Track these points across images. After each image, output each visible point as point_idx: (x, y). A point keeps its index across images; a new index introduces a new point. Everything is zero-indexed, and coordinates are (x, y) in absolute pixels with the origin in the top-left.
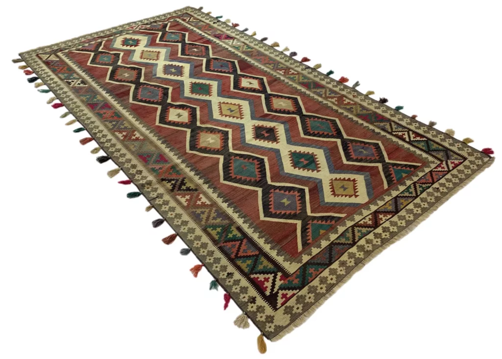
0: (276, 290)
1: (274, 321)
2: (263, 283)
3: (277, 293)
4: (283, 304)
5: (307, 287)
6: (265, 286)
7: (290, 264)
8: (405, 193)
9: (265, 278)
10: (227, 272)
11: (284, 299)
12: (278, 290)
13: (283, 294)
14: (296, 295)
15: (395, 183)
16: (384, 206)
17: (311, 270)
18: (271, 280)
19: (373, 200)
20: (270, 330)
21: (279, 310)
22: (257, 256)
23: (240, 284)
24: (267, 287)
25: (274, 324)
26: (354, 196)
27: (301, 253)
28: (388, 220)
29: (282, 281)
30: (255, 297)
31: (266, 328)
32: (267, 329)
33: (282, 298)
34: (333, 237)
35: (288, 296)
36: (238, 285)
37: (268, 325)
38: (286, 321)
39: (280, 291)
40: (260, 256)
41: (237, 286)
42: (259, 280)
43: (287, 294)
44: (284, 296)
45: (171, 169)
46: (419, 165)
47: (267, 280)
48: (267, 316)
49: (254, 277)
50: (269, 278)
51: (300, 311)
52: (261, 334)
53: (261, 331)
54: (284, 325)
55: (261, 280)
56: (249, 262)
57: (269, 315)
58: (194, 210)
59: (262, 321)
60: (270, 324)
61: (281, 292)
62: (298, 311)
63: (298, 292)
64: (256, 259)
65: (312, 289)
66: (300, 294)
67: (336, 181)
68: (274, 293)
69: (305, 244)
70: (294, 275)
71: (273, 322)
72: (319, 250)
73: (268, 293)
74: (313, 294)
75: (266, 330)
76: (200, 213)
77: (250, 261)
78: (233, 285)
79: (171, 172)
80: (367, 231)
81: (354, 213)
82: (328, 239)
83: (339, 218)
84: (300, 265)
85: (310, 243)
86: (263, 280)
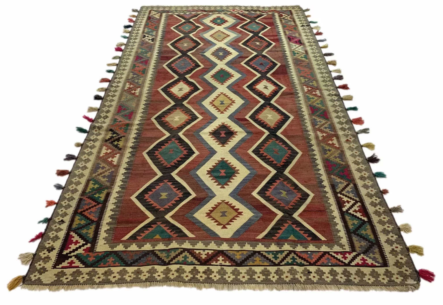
0: (72, 254)
1: (43, 274)
2: (72, 242)
3: (71, 257)
4: (62, 268)
5: (92, 268)
6: (70, 246)
7: (104, 244)
8: (271, 254)
9: (77, 241)
10: (62, 219)
11: (69, 265)
12: (74, 256)
13: (72, 261)
14: (79, 269)
15: (273, 239)
16: (235, 252)
17: (111, 259)
18: (78, 245)
20: (32, 278)
21: (56, 269)
22: (93, 222)
23: (59, 232)
24: (70, 248)
26: (222, 226)
27: (122, 242)
29: (84, 252)
30: (55, 249)
31: (32, 274)
33: (68, 263)
34: (160, 247)
35: (73, 265)
36: (57, 233)
37: (36, 273)
38: (48, 280)
40: (95, 223)
41: (55, 233)
42: (72, 239)
43: (74, 263)
44: (71, 263)
46: (323, 239)
47: (77, 243)
48: (44, 267)
49: (72, 235)
50: (79, 243)
51: (66, 281)
54: (44, 282)
56: (83, 222)
57: (46, 267)
59: (36, 268)
60: (38, 274)
61: (73, 258)
62: (64, 280)
63: (84, 268)
64: (89, 223)
65: (92, 273)
67: (224, 205)
68: (69, 255)
69: (134, 238)
70: (96, 254)
71: (41, 275)
72: (137, 249)
73: (65, 252)
74: (88, 277)
75: (31, 276)
76: (102, 167)
77: (85, 222)
78: (54, 230)
80: (192, 262)
81: (201, 240)
82: (154, 246)
83: (186, 236)
84: (110, 250)
85: (137, 239)
86: (74, 241)
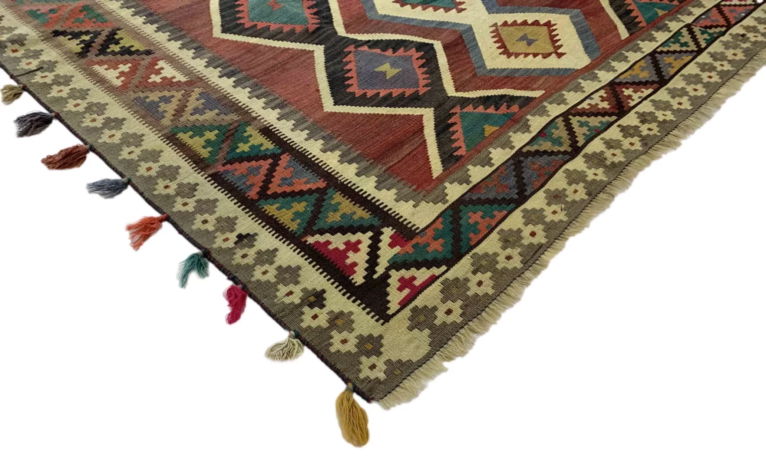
0: (380, 270)
1: (382, 350)
2: (343, 255)
3: (386, 276)
4: (404, 304)
5: (468, 257)
6: (348, 261)
7: (414, 206)
8: (671, 44)
9: (347, 243)
10: (236, 233)
11: (407, 291)
12: (388, 269)
13: (401, 280)
14: (441, 279)
15: (643, 27)
16: (630, 72)
17: (473, 217)
18: (364, 247)
19: (602, 61)
20: (373, 375)
21: (395, 318)
22: (322, 192)
23: (276, 259)
24: (355, 264)
25: (384, 358)
26: (553, 55)
27: (441, 179)
28: (646, 98)
29: (397, 249)
30: (324, 291)
31: (360, 371)
32: (365, 373)
33: (400, 289)
34: (519, 140)
35: (417, 283)
36: (272, 263)
37: (365, 361)
38: (418, 347)
39: (393, 272)
40: (330, 191)
41: (266, 267)
42: (331, 247)
43: (414, 278)
44: (405, 283)
45: (81, 11)
47: (354, 247)
48: (360, 338)
49: (317, 242)
50: (359, 242)
51: (455, 317)
52: (347, 389)
53: (346, 380)
54: (415, 360)
55: (337, 249)
56: (300, 206)
57: (365, 333)
58: (142, 95)
59: (349, 352)
60: (373, 359)
61: (395, 276)
62: (450, 319)
63: (446, 271)
64: (319, 199)
65: (484, 263)
66: (451, 275)
67: (505, 28)
68: (375, 276)
69: (449, 159)
70: (430, 232)
71: (381, 353)
72: (488, 170)
73: (359, 278)
74: (489, 274)
75: (362, 376)
76: (157, 99)
77: (304, 204)
78: (255, 265)
79: (82, 16)
80: (601, 122)
81: (561, 89)
82: (508, 144)
83: (528, 100)
84: (441, 207)
85: (461, 156)
86: (342, 247)
